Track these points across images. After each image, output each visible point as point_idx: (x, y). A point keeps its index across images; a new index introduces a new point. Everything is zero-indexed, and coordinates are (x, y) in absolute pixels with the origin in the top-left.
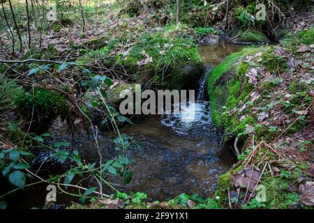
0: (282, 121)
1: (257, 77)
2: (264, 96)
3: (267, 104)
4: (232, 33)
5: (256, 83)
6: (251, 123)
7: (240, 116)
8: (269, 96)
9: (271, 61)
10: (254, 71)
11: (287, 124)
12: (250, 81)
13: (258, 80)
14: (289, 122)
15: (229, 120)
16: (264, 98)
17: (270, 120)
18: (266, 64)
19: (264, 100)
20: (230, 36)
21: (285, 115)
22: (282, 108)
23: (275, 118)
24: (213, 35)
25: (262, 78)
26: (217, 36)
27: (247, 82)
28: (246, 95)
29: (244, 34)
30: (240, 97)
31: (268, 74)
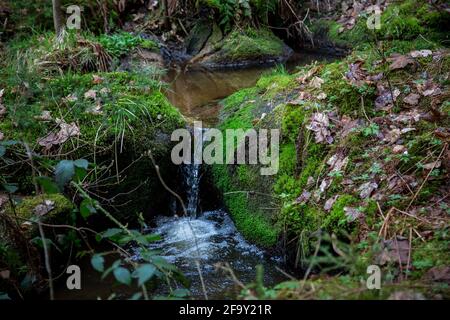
0: (404, 186)
1: (329, 129)
2: (355, 158)
3: (367, 168)
4: (193, 42)
5: (331, 140)
6: (352, 204)
7: (322, 202)
8: (366, 155)
9: (347, 95)
10: (322, 118)
11: (414, 189)
12: (319, 138)
13: (333, 134)
14: (415, 184)
15: (302, 214)
16: (357, 161)
17: (384, 189)
18: (337, 103)
19: (358, 165)
20: (189, 51)
21: (407, 177)
22: (397, 167)
23: (391, 186)
24: (145, 55)
25: (338, 130)
26: (154, 56)
27: (313, 141)
28: (317, 166)
29: (229, 41)
30: (306, 172)
31: (346, 120)
